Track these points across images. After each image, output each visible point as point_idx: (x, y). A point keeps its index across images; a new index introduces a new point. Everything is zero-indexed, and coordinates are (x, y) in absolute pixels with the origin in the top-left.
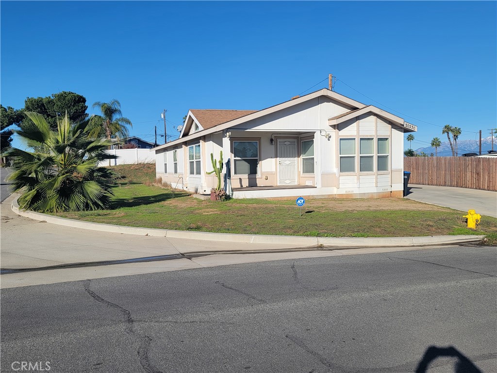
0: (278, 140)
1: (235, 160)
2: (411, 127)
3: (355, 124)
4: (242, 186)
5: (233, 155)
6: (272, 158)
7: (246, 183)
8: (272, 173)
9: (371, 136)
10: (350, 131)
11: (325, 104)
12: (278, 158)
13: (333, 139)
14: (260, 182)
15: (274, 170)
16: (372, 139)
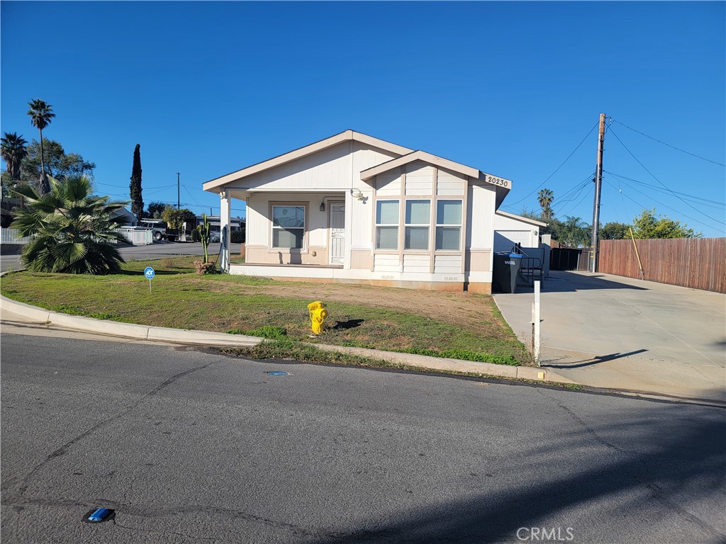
0: (332, 205)
1: (274, 229)
2: (500, 182)
3: (399, 181)
4: (281, 262)
5: (272, 223)
6: (323, 228)
7: (287, 258)
8: (321, 248)
9: (424, 196)
10: (392, 189)
11: (361, 152)
12: (331, 229)
13: (369, 202)
14: (304, 259)
15: (324, 244)
16: (428, 201)
